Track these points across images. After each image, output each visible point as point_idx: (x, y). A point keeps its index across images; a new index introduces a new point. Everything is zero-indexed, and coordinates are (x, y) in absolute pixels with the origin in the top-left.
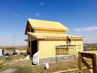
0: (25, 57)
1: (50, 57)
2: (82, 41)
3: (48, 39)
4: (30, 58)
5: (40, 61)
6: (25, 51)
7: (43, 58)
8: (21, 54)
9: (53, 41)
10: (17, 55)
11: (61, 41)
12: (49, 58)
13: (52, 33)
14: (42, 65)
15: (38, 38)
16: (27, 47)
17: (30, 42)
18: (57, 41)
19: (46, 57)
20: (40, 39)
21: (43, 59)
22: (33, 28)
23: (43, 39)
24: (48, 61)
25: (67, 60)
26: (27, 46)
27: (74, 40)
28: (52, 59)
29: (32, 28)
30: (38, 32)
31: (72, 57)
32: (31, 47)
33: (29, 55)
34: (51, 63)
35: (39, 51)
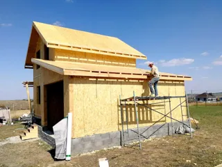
0: (26, 132)
1: (103, 131)
2: (183, 85)
3: (97, 78)
4: (40, 133)
5: (73, 147)
6: (26, 114)
7: (83, 136)
8: (15, 120)
9: (112, 83)
10: (4, 123)
11: (133, 83)
12: (101, 135)
13: (104, 64)
14: (80, 158)
15: (66, 73)
16: (32, 104)
17: (39, 87)
18: (121, 83)
19: (90, 133)
20: (72, 77)
21: (82, 139)
22: (48, 46)
23: (82, 77)
24: (99, 143)
25: (150, 139)
26: (31, 101)
27: (165, 82)
28: (108, 138)
29: (45, 46)
30: (64, 60)
31: (161, 130)
32: (45, 101)
33: (36, 127)
34: (105, 149)
35: (70, 115)
